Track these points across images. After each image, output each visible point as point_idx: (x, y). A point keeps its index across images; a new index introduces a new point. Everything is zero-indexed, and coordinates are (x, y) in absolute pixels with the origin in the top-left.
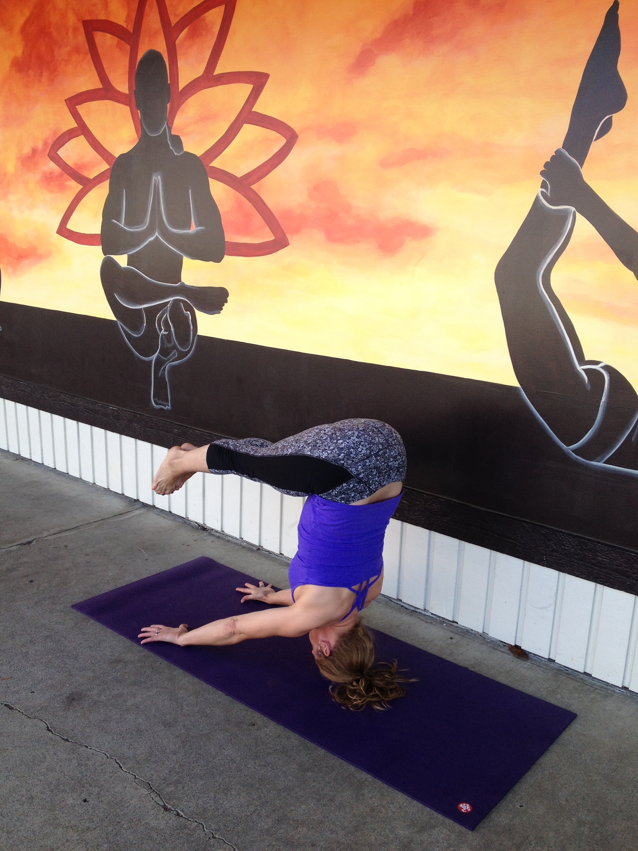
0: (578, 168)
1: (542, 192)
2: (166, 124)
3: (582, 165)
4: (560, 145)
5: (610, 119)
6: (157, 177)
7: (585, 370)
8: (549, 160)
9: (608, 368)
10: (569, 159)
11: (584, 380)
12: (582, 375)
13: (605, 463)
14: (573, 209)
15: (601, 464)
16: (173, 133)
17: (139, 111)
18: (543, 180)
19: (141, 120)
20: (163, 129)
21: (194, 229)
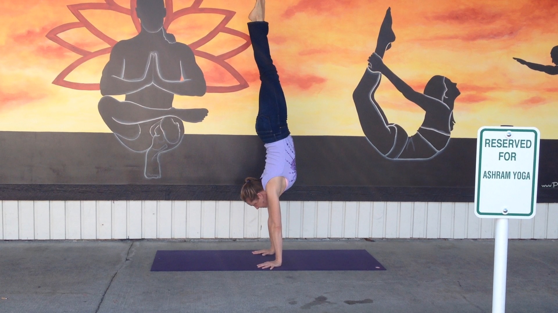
0: (381, 59)
1: (369, 67)
2: (162, 28)
3: (382, 59)
4: (374, 51)
5: (390, 44)
6: (154, 54)
7: (388, 127)
8: (370, 56)
9: (396, 125)
10: (378, 56)
11: (389, 130)
12: (388, 129)
13: (398, 158)
14: (380, 73)
15: (397, 159)
16: (167, 32)
17: (139, 19)
18: (369, 63)
19: (141, 24)
20: (160, 29)
21: (183, 80)
